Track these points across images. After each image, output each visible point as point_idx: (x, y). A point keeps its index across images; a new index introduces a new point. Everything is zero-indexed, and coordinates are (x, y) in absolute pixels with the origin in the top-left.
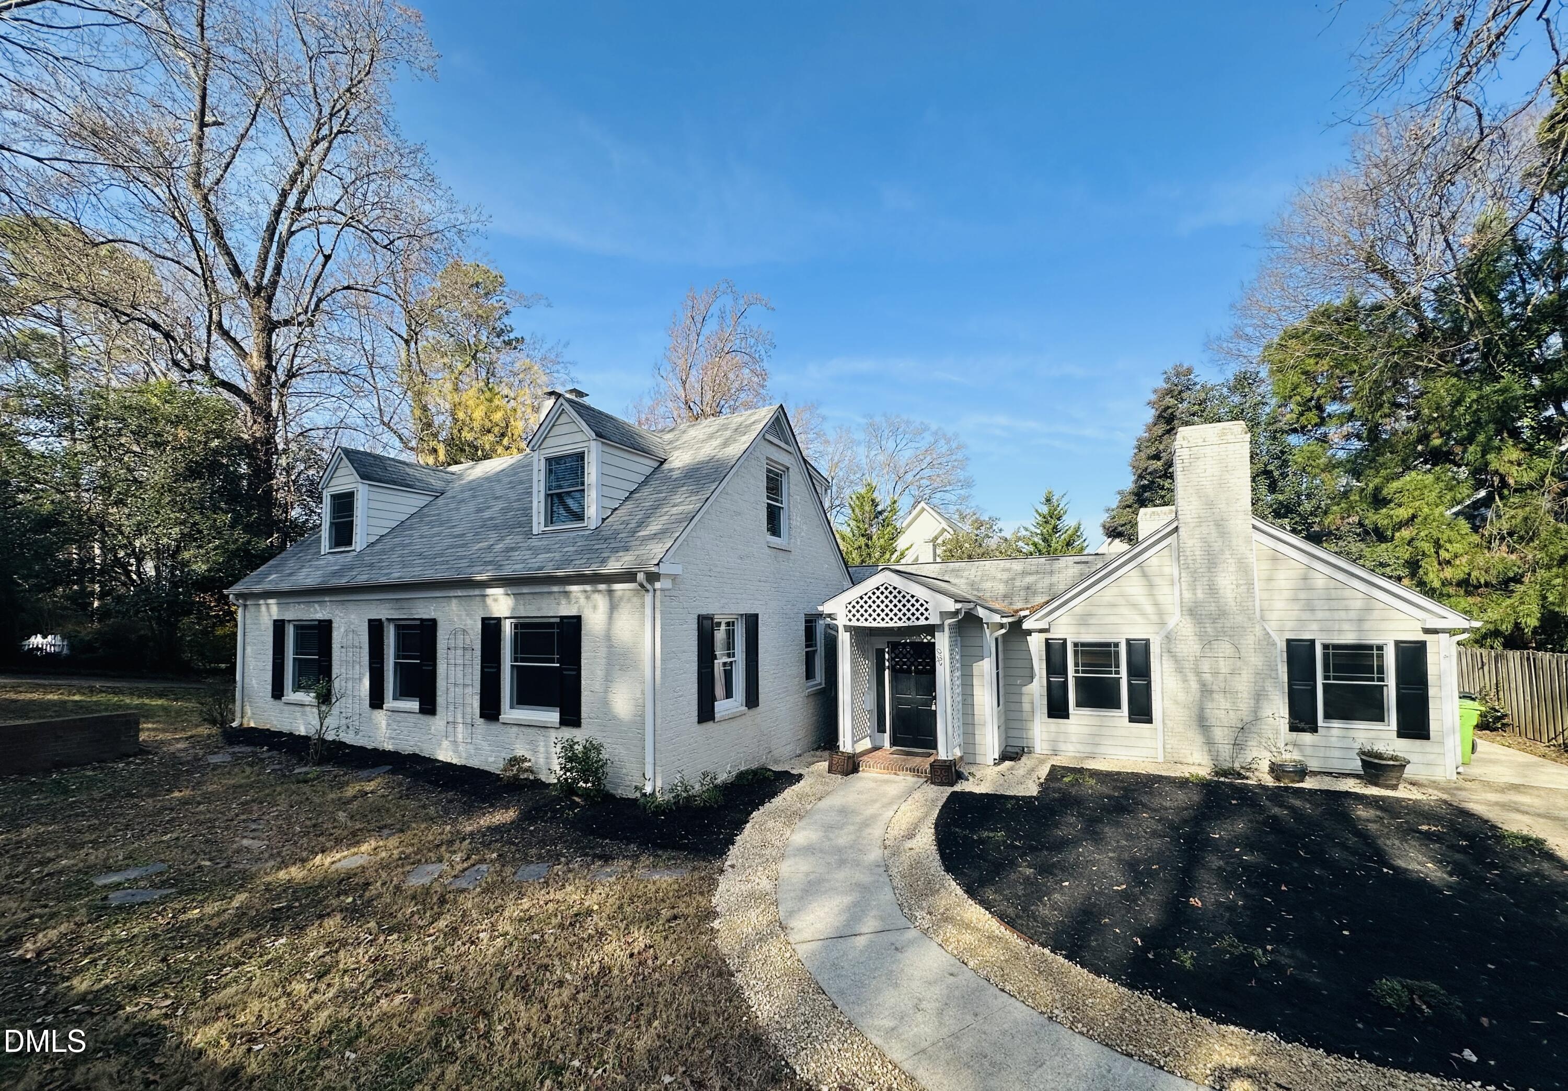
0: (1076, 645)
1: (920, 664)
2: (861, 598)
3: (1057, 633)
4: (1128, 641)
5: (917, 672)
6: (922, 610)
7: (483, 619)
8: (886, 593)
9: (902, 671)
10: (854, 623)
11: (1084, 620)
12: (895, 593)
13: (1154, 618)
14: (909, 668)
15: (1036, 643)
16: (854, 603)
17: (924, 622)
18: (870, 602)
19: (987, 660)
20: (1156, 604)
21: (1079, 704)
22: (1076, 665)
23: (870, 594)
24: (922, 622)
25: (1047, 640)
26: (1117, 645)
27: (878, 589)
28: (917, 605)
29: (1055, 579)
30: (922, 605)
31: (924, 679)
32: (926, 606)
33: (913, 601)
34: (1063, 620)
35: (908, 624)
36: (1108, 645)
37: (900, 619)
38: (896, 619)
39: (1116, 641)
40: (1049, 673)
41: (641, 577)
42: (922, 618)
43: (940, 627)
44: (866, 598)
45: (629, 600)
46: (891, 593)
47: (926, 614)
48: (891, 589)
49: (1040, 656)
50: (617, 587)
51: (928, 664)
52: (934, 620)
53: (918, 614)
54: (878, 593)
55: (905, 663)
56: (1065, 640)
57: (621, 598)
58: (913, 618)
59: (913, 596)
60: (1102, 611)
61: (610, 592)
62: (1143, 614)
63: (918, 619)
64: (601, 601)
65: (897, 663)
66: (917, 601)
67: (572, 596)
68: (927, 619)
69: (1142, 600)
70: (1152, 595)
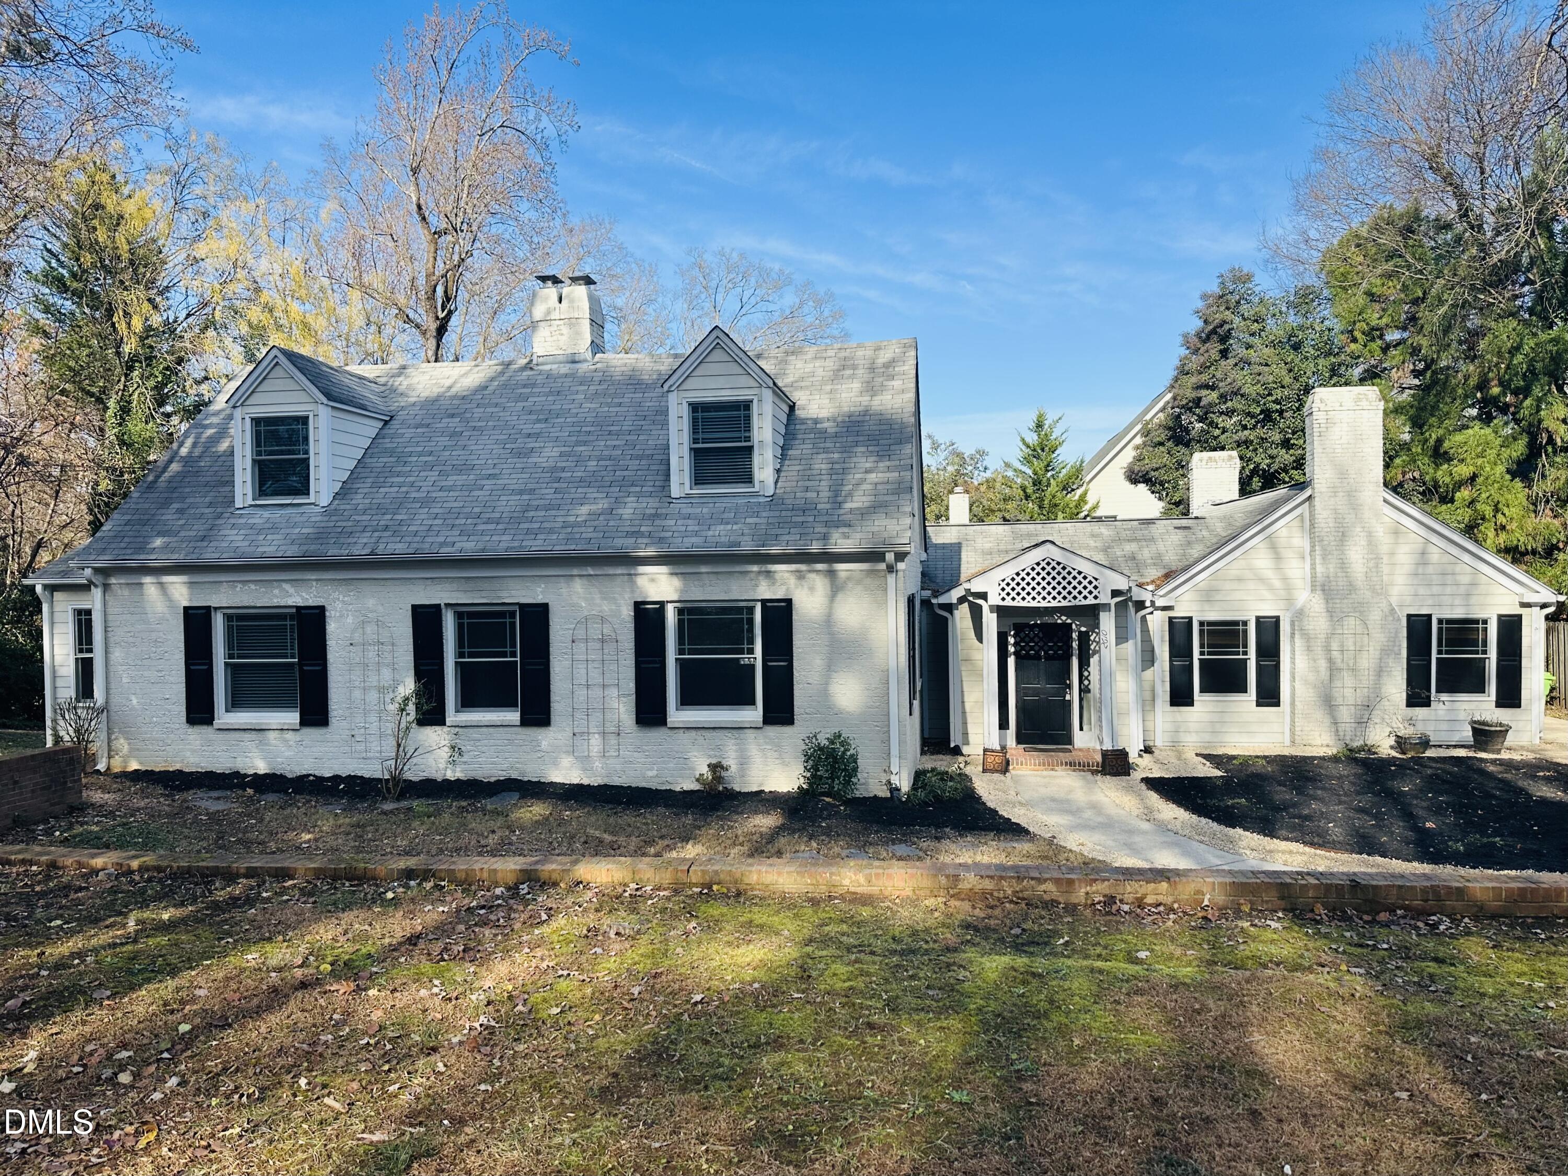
0: (1202, 624)
1: (1051, 648)
2: (1018, 574)
3: (1181, 611)
4: (1258, 619)
5: (1048, 658)
6: (1090, 587)
7: (637, 605)
8: (1048, 569)
9: (1028, 657)
10: (1008, 602)
11: (1208, 596)
12: (1059, 568)
13: (1282, 593)
14: (1037, 653)
15: (1157, 623)
16: (1008, 580)
17: (1094, 602)
18: (1028, 579)
19: (1131, 642)
20: (1284, 578)
21: (1203, 690)
22: (1202, 646)
23: (1029, 570)
24: (1090, 601)
25: (1170, 619)
26: (1245, 623)
27: (1038, 564)
28: (1085, 583)
30: (1090, 583)
31: (1056, 664)
32: (1095, 583)
33: (1080, 578)
34: (1187, 597)
35: (1074, 603)
36: (1236, 623)
37: (1065, 598)
38: (1059, 598)
39: (1244, 618)
40: (1172, 655)
41: (890, 557)
42: (1090, 597)
43: (1106, 607)
44: (1023, 574)
45: (859, 582)
46: (1054, 568)
47: (1095, 592)
48: (1053, 564)
49: (1162, 637)
50: (840, 567)
51: (1060, 648)
52: (1105, 598)
53: (1085, 593)
54: (1038, 569)
55: (1032, 648)
56: (1190, 619)
57: (848, 579)
58: (1080, 597)
59: (1080, 573)
60: (1228, 586)
61: (831, 574)
62: (1271, 589)
63: (1085, 598)
64: (819, 583)
65: (1023, 648)
66: (1085, 578)
67: (777, 576)
68: (1096, 597)
69: (1269, 574)
70: (1278, 569)
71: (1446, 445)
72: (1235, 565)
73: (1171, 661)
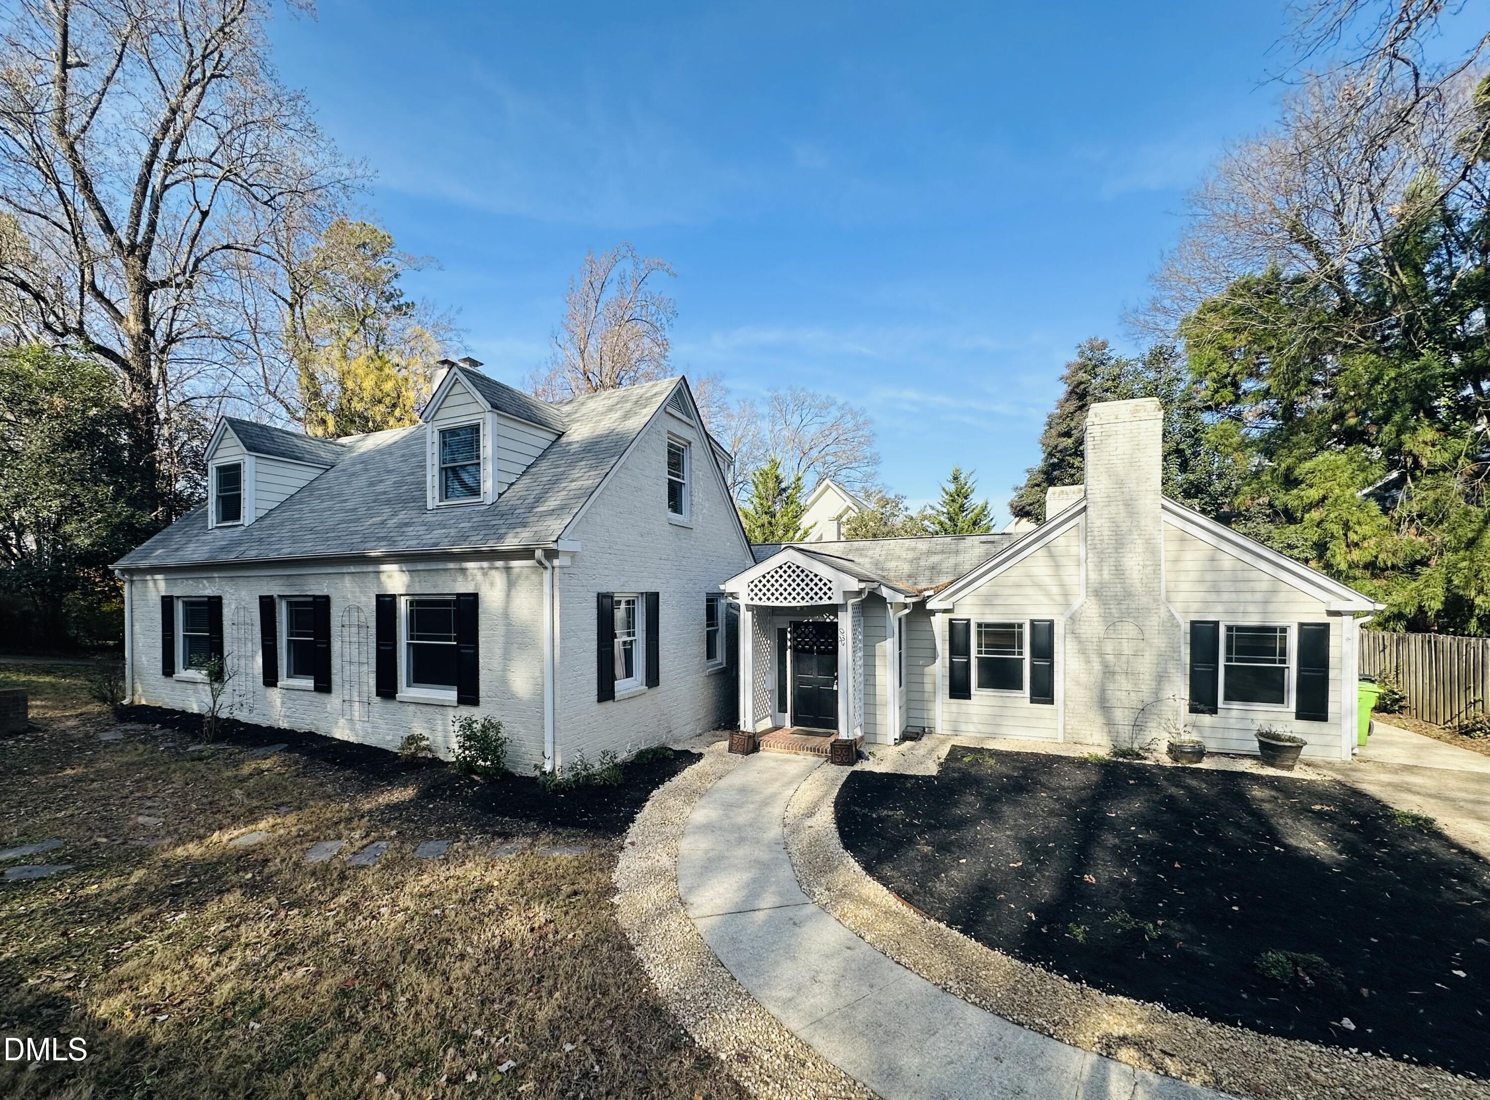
0: (979, 625)
1: (822, 644)
2: (764, 577)
3: (960, 614)
4: (1032, 622)
5: (820, 652)
6: (825, 589)
7: (379, 597)
8: (789, 572)
9: (803, 650)
10: (756, 602)
11: (988, 601)
12: (798, 571)
13: (1059, 599)
14: (811, 647)
15: (939, 623)
16: (756, 582)
17: (828, 602)
18: (772, 581)
19: (890, 641)
20: (1062, 585)
21: (981, 685)
22: (979, 645)
23: (773, 573)
24: (825, 601)
25: (951, 620)
26: (1020, 626)
27: (781, 567)
28: (821, 585)
29: (960, 558)
30: (825, 584)
31: (827, 659)
32: (829, 585)
33: (816, 580)
34: (968, 600)
35: (811, 603)
36: (1012, 626)
37: (803, 598)
38: (798, 598)
39: (1020, 621)
40: (953, 651)
41: (539, 554)
42: (825, 598)
43: (843, 607)
45: (527, 577)
46: (794, 572)
47: (829, 594)
48: (794, 567)
49: (943, 636)
50: (515, 564)
51: (830, 644)
52: (837, 600)
53: (821, 594)
54: (781, 572)
55: (807, 643)
56: (969, 621)
57: (519, 576)
58: (816, 598)
59: (816, 576)
60: (1007, 591)
61: (508, 569)
62: (1048, 595)
63: (821, 598)
64: (498, 579)
65: (799, 643)
66: (821, 580)
67: (469, 572)
68: (830, 598)
69: (1048, 581)
70: (1057, 576)
71: (1297, 472)
72: (1014, 572)
73: (951, 658)
